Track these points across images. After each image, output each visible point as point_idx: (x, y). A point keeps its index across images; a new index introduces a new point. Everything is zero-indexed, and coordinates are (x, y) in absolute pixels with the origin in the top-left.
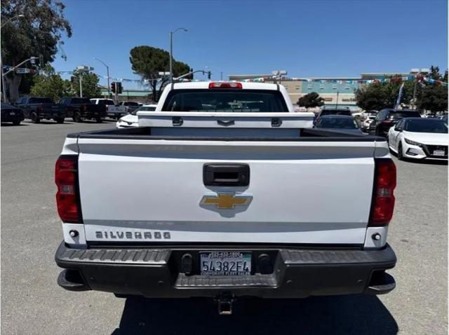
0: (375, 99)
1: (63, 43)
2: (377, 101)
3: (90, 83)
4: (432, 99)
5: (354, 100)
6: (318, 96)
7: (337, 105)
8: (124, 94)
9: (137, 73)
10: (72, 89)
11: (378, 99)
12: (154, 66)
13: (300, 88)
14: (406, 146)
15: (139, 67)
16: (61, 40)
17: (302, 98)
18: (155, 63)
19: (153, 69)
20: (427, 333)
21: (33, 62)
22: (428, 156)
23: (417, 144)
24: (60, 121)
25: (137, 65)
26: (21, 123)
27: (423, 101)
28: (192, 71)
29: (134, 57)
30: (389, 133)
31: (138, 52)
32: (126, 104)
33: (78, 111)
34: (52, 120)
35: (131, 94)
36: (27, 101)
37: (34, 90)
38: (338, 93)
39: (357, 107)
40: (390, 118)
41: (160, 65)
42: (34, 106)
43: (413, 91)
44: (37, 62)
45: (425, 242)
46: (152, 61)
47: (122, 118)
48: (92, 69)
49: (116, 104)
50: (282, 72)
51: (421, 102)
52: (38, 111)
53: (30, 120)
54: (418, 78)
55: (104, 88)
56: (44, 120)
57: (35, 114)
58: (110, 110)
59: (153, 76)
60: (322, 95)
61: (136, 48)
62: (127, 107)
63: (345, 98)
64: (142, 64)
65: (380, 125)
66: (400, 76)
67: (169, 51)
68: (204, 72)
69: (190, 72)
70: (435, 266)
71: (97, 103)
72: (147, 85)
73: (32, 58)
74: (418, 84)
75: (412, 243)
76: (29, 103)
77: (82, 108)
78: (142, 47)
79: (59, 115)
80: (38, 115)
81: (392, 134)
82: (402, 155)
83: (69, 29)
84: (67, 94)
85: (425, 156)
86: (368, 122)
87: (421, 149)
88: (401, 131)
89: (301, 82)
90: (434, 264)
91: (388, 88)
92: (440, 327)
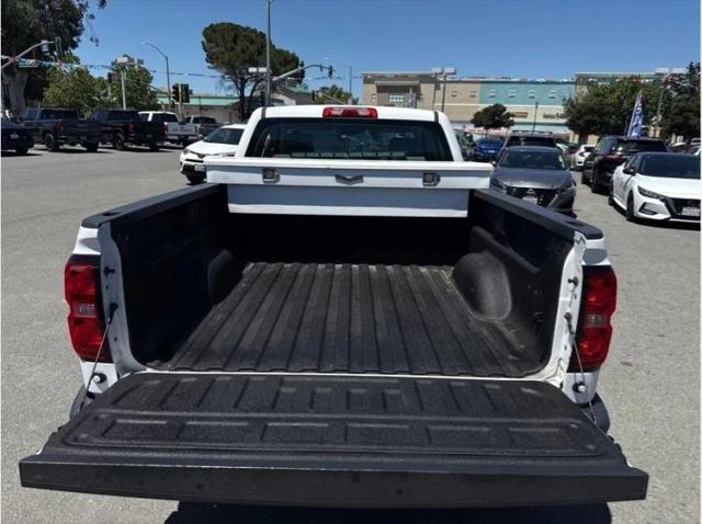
0: (596, 118)
1: (92, 17)
2: (599, 120)
3: (138, 83)
4: (687, 118)
5: (562, 117)
6: (505, 109)
7: (535, 124)
8: (193, 102)
9: (213, 68)
10: (110, 94)
11: (600, 116)
12: (242, 56)
13: (477, 94)
14: (639, 199)
15: (217, 58)
16: (89, 11)
17: (478, 113)
18: (243, 51)
19: (240, 60)
20: (650, 520)
21: (45, 49)
22: (674, 216)
23: (657, 196)
24: (92, 149)
25: (214, 54)
26: (30, 151)
27: (672, 120)
28: (302, 65)
29: (209, 40)
30: (615, 176)
31: (215, 32)
32: (196, 120)
33: (118, 131)
34: (79, 147)
35: (205, 102)
36: (38, 116)
37: (48, 93)
38: (537, 104)
39: (566, 128)
40: (616, 150)
41: (251, 56)
42: (48, 124)
43: (656, 104)
44: (52, 48)
45: (659, 367)
46: (238, 48)
47: (190, 147)
48: (141, 62)
49: (180, 119)
50: (448, 70)
51: (669, 121)
52: (56, 131)
53: (44, 146)
54: (666, 83)
55: (161, 92)
56: (67, 146)
57: (51, 136)
58: (170, 131)
59: (240, 73)
60: (511, 108)
61: (212, 25)
62: (199, 126)
63: (547, 113)
64: (223, 53)
65: (601, 162)
66: (639, 77)
67: (265, 31)
68: (321, 68)
69: (300, 68)
70: (671, 407)
71: (150, 119)
72: (230, 88)
73: (44, 42)
74: (666, 91)
75: (638, 368)
76: (42, 118)
77: (126, 128)
78: (223, 24)
79: (88, 138)
80: (56, 139)
81: (618, 178)
82: (632, 213)
84: (102, 102)
85: (669, 216)
86: (582, 154)
87: (663, 204)
88: (633, 174)
89: (479, 86)
90: (669, 404)
91: (618, 97)
92: (671, 511)
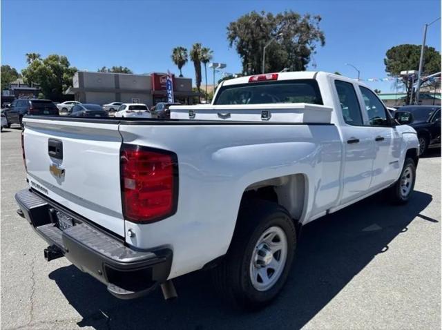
1: (316, 53)
15: (394, 69)
16: (315, 50)
25: (391, 66)
29: (390, 57)
31: (395, 52)
61: (393, 48)
72: (401, 87)
83: (322, 38)
